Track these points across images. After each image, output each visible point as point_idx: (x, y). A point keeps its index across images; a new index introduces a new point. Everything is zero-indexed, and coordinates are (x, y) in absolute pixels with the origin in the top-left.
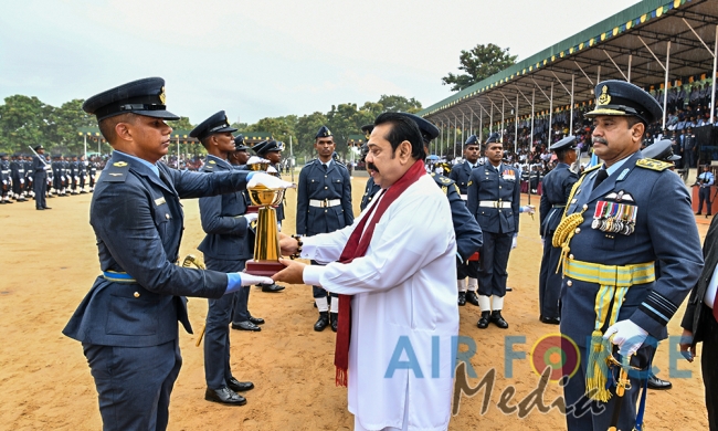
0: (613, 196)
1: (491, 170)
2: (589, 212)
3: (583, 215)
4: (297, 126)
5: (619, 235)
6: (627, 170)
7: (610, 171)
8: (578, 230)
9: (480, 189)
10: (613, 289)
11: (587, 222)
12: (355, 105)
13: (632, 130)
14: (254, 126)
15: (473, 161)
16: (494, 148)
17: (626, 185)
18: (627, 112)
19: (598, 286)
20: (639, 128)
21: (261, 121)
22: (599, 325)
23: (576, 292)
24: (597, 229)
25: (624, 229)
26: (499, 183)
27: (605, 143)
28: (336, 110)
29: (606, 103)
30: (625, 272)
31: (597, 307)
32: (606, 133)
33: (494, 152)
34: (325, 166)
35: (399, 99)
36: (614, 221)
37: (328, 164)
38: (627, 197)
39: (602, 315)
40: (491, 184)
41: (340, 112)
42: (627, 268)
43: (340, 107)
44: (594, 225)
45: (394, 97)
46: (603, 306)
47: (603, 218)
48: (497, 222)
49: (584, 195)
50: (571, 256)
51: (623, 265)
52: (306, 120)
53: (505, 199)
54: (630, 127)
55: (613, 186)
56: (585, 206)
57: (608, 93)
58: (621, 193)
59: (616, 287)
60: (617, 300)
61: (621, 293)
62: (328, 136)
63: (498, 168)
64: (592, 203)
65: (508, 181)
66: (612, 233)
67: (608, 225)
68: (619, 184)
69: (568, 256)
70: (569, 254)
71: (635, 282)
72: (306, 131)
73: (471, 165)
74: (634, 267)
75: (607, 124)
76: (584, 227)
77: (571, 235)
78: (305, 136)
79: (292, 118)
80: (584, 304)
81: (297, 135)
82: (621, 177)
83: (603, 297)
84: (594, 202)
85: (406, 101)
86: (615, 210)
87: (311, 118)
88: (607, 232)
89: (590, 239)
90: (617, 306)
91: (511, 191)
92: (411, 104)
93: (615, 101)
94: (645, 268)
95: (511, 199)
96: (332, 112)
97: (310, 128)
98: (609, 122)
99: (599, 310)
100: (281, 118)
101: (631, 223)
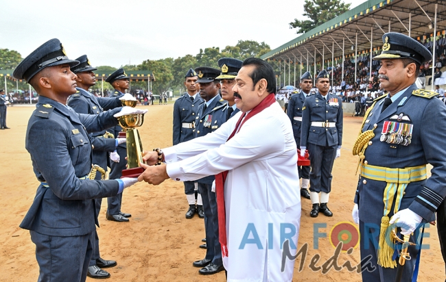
0: (395, 117)
1: (320, 98)
2: (378, 129)
3: (374, 132)
4: (173, 66)
5: (400, 146)
6: (406, 98)
7: (393, 99)
8: (371, 142)
9: (312, 114)
10: (396, 186)
11: (377, 137)
12: (218, 48)
13: (407, 69)
14: (139, 66)
15: (307, 92)
16: (323, 82)
17: (404, 110)
18: (402, 56)
19: (385, 183)
20: (412, 67)
21: (144, 63)
22: (387, 212)
23: (370, 188)
24: (384, 142)
25: (404, 141)
26: (326, 109)
27: (387, 79)
28: (203, 53)
29: (387, 49)
30: (405, 173)
31: (385, 199)
32: (388, 71)
33: (323, 85)
34: (192, 99)
35: (252, 43)
36: (396, 136)
37: (194, 97)
38: (406, 118)
39: (388, 205)
40: (320, 109)
41: (207, 54)
42: (406, 169)
43: (206, 50)
44: (382, 139)
45: (248, 41)
46: (389, 198)
47: (388, 134)
48: (325, 138)
49: (374, 117)
50: (366, 162)
51: (404, 168)
52: (180, 61)
53: (331, 121)
54: (405, 67)
55: (395, 110)
56: (375, 125)
57: (389, 42)
58: (402, 115)
59: (398, 184)
60: (400, 194)
61: (402, 188)
62: (194, 76)
63: (326, 97)
64: (380, 123)
65: (333, 107)
66: (395, 145)
67: (392, 139)
68: (399, 108)
69: (363, 162)
70: (364, 160)
71: (412, 180)
72: (180, 69)
73: (305, 95)
74: (412, 169)
75: (388, 65)
76: (375, 140)
77: (365, 146)
78: (180, 73)
79: (169, 60)
80: (376, 197)
81: (173, 73)
82: (401, 104)
83: (389, 191)
84: (382, 121)
85: (258, 45)
86: (397, 127)
87: (184, 60)
88: (391, 144)
89: (379, 149)
90: (399, 198)
91: (336, 114)
92: (262, 47)
93: (393, 48)
94: (419, 170)
95: (335, 120)
96: (200, 54)
97: (184, 67)
98: (389, 63)
99: (386, 201)
100: (161, 60)
101: (409, 137)
